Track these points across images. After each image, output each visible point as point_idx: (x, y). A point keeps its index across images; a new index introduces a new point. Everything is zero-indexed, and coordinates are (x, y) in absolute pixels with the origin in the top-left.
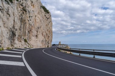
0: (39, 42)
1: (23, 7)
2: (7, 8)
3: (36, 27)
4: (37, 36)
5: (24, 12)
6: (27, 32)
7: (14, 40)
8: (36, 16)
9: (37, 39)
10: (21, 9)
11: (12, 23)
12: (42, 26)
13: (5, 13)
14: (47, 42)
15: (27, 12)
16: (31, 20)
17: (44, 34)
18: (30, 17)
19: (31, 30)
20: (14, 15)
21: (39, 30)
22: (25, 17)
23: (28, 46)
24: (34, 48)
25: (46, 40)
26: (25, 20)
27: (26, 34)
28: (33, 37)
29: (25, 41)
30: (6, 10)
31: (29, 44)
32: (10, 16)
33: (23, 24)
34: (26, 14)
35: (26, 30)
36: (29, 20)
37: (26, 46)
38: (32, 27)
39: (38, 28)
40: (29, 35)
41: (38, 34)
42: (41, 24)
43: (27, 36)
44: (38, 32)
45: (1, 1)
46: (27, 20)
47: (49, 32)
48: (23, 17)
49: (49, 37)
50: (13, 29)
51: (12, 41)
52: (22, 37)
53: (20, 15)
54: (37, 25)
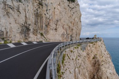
0: (58, 35)
1: (40, 2)
2: (17, 6)
3: (54, 20)
4: (56, 29)
5: (40, 6)
6: (44, 26)
7: (28, 34)
8: (55, 8)
9: (56, 33)
10: (37, 4)
11: (24, 19)
12: (63, 19)
13: (16, 11)
14: (69, 35)
15: (44, 5)
16: (48, 14)
17: (66, 26)
18: (47, 10)
19: (48, 24)
20: (25, 11)
21: (59, 23)
22: (41, 12)
23: (44, 40)
24: (51, 41)
25: (68, 33)
26: (41, 15)
27: (44, 28)
28: (52, 31)
29: (42, 34)
30: (16, 8)
31: (45, 38)
32: (20, 13)
33: (39, 18)
34: (42, 8)
35: (43, 24)
36: (46, 13)
37: (42, 39)
38: (50, 20)
39: (58, 21)
40: (46, 29)
41: (58, 27)
42: (61, 16)
43: (44, 30)
44: (58, 25)
45: (11, 1)
46: (43, 14)
47: (73, 24)
48: (39, 11)
49: (72, 29)
50: (26, 24)
51: (27, 35)
52: (39, 31)
53: (35, 10)
54: (56, 18)
